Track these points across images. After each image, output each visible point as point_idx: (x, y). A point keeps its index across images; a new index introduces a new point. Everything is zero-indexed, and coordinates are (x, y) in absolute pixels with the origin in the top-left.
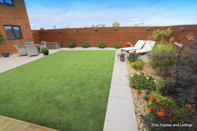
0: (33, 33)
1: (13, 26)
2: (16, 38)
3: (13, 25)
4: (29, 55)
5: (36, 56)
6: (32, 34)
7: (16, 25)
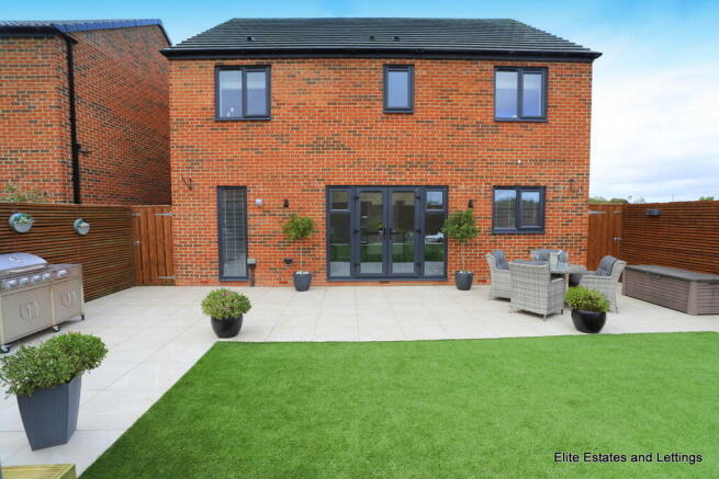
0: (590, 216)
1: (520, 189)
2: (520, 231)
3: (523, 184)
4: (518, 303)
5: (541, 316)
6: (586, 221)
7: (533, 184)
